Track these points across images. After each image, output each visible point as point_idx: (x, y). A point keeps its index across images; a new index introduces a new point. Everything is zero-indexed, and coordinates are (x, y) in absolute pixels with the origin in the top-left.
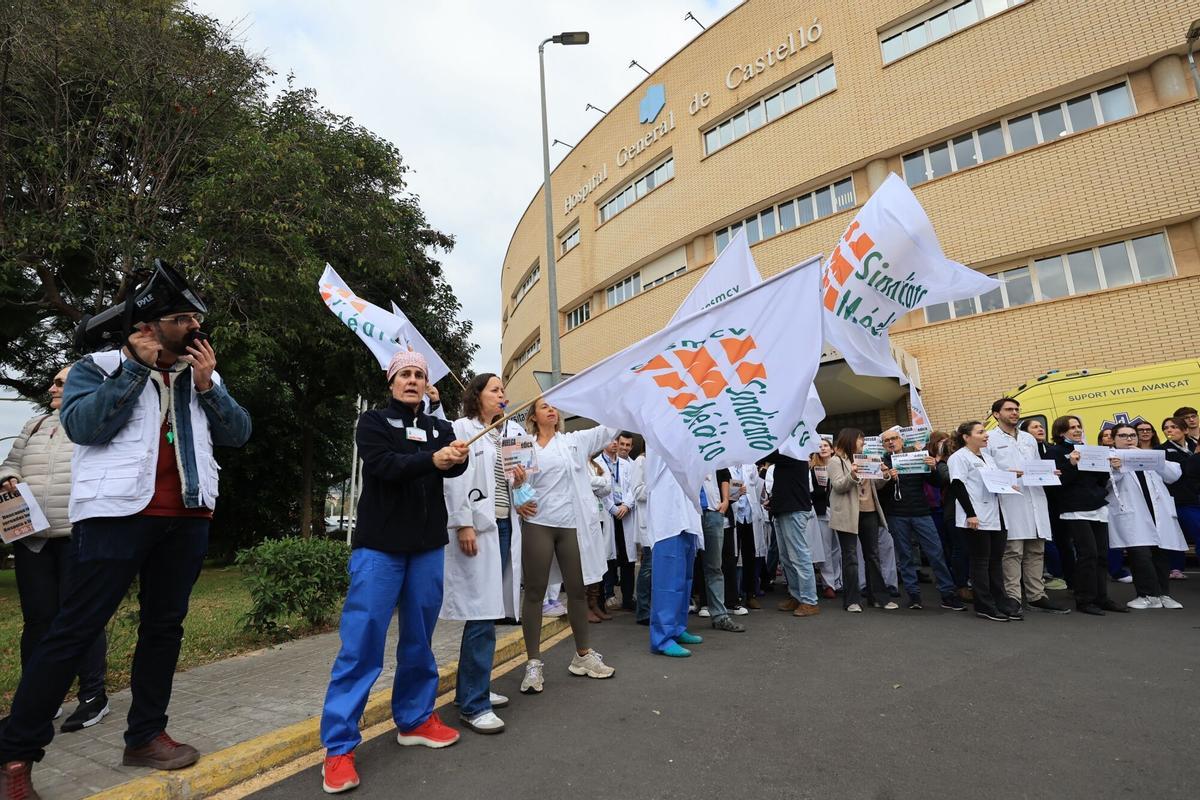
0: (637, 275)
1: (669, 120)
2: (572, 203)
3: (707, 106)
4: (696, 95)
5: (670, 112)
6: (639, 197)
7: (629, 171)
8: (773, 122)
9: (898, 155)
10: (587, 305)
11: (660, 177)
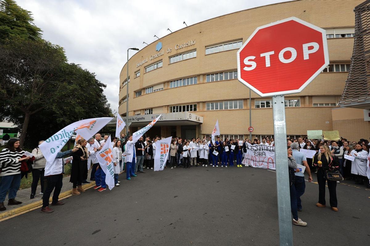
0: (153, 87)
1: (162, 52)
2: (139, 65)
3: (171, 52)
4: (169, 48)
5: (163, 50)
6: (154, 69)
7: (152, 62)
8: (184, 60)
9: (205, 75)
10: (141, 91)
11: (159, 65)
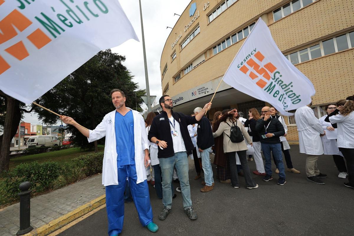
0: (192, 64)
1: (198, 14)
2: (173, 45)
3: (209, 7)
4: (205, 4)
5: (198, 11)
6: (191, 40)
7: (188, 32)
8: (229, 8)
9: (272, 11)
10: (180, 74)
11: (196, 33)
